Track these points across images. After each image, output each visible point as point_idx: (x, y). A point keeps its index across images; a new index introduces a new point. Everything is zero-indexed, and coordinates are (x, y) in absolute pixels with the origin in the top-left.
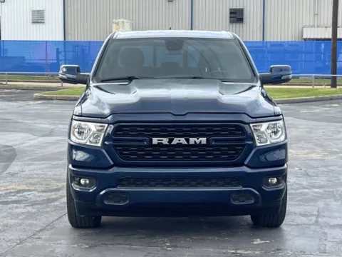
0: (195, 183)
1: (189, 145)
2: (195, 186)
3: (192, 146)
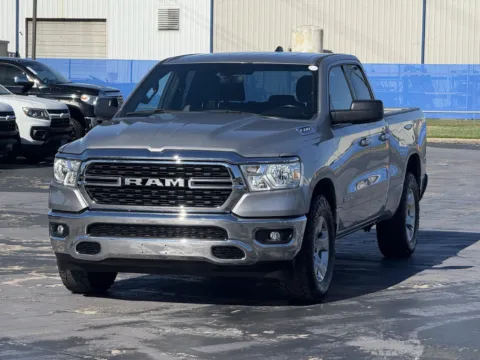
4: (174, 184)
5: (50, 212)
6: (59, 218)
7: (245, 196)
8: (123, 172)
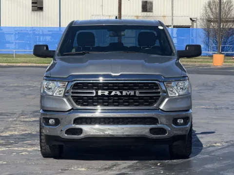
4: (128, 94)
5: (41, 111)
6: (47, 114)
7: (166, 100)
8: (96, 88)
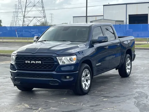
0: (38, 77)
1: (36, 64)
2: (39, 78)
3: (37, 64)
